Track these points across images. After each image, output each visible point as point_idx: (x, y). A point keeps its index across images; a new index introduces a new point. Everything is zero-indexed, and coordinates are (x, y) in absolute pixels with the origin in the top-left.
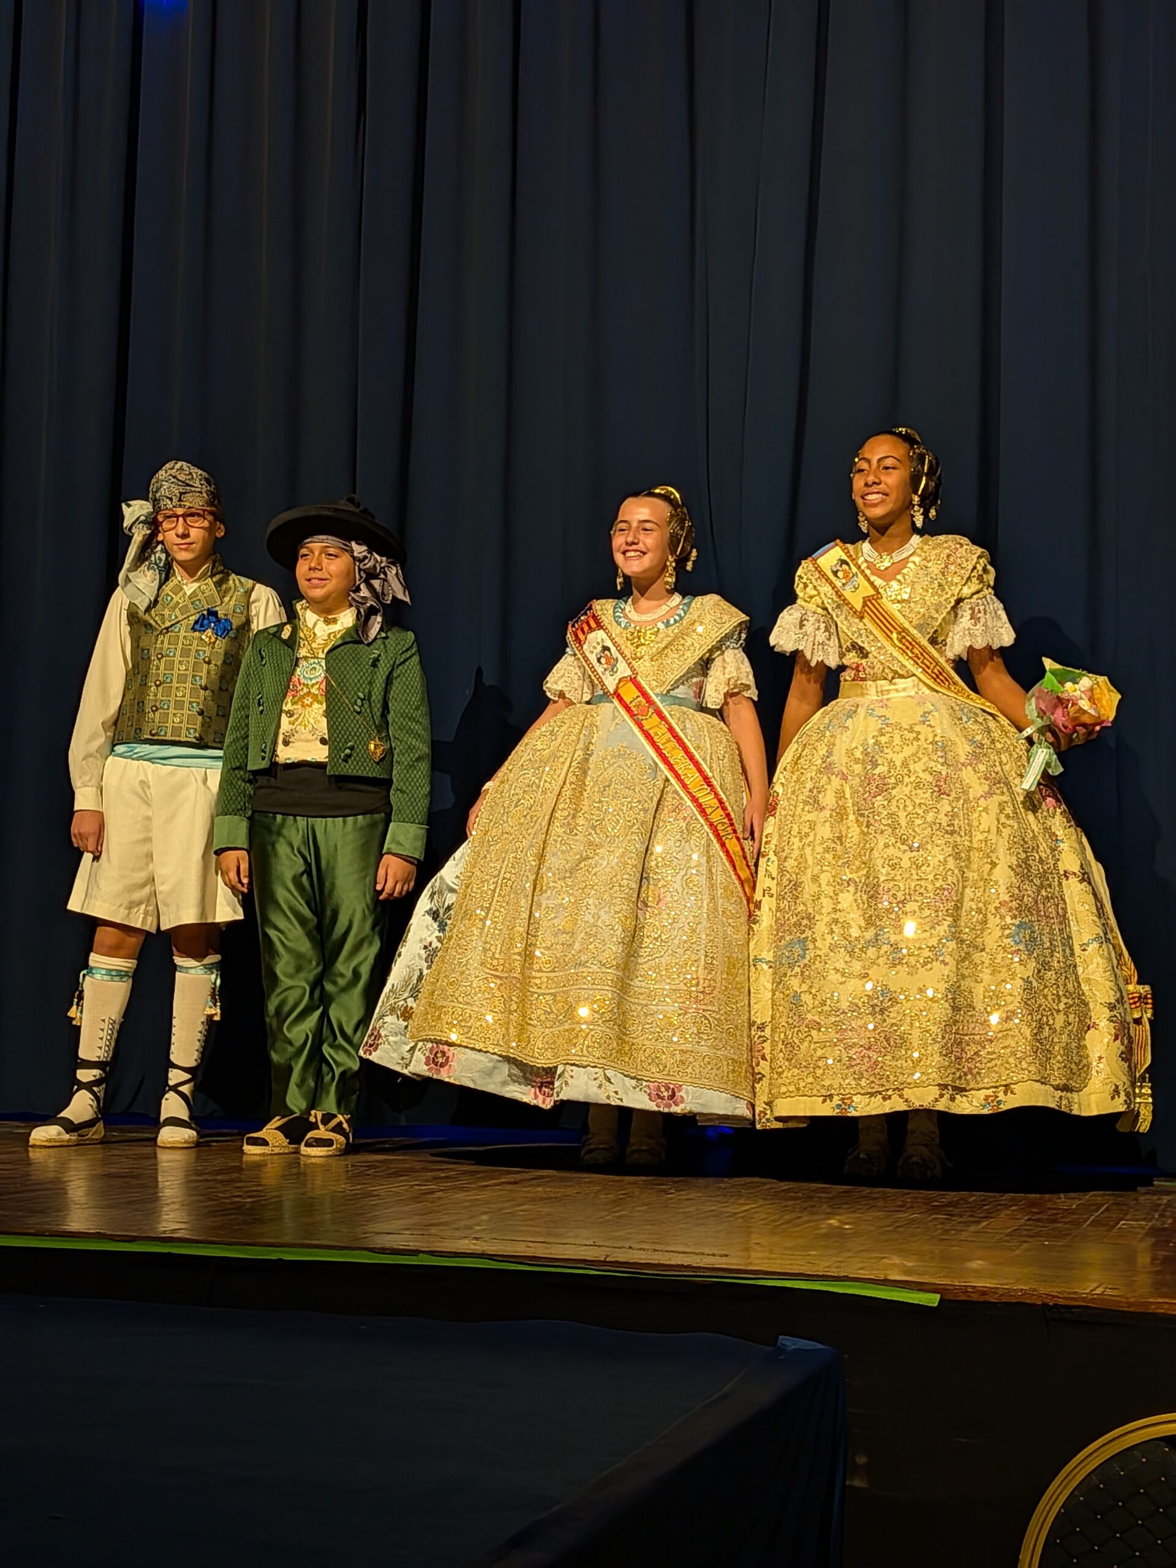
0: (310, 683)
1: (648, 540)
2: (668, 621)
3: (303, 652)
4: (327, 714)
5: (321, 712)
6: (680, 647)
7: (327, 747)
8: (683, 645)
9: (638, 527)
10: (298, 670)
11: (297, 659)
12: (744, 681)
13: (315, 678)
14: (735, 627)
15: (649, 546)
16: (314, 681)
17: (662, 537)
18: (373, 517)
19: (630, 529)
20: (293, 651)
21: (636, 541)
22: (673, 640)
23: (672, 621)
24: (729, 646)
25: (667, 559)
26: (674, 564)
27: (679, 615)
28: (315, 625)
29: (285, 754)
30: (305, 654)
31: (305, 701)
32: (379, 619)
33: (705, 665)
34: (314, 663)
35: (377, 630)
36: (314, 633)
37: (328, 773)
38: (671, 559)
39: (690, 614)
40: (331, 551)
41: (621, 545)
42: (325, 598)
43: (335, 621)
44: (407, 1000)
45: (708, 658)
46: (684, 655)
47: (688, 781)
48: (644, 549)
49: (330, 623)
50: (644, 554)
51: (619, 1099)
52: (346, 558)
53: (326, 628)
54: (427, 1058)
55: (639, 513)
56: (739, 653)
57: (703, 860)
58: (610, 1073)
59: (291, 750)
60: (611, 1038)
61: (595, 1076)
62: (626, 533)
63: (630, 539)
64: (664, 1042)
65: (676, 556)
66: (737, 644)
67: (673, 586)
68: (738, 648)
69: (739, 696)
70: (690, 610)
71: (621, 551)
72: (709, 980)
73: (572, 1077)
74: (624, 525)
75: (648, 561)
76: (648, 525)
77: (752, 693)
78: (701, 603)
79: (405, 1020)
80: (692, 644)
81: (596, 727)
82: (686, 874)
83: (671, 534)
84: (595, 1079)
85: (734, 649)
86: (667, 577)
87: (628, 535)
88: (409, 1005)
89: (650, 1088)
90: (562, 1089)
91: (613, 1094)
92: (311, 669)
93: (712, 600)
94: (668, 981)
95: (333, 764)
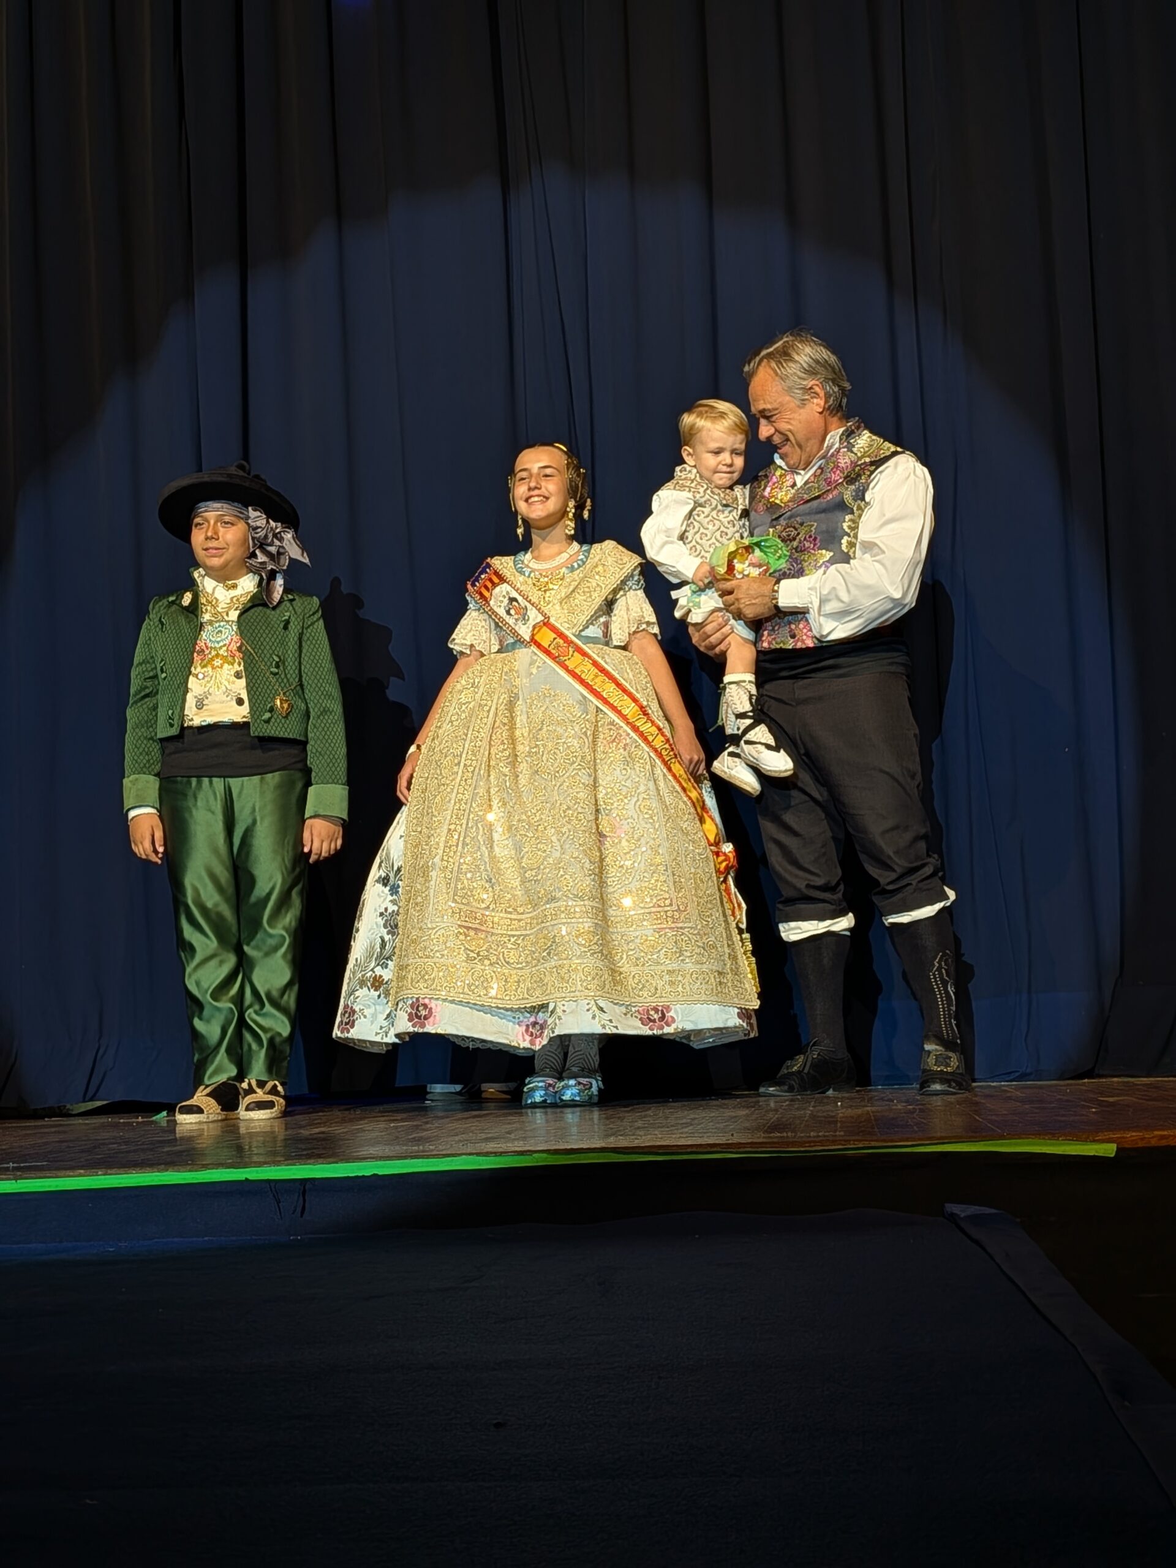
1: (551, 486)
5: (238, 673)
7: (246, 708)
11: (202, 624)
12: (647, 619)
14: (635, 569)
15: (550, 491)
17: (562, 482)
20: (196, 617)
21: (539, 487)
24: (630, 588)
25: (568, 506)
28: (214, 591)
29: (198, 718)
31: (215, 663)
32: (281, 581)
37: (252, 734)
38: (572, 504)
39: (591, 558)
40: (227, 519)
41: (524, 492)
42: (224, 566)
43: (235, 586)
44: (375, 970)
45: (612, 600)
46: (591, 596)
47: (625, 712)
48: (547, 494)
49: (230, 588)
50: (547, 498)
51: (614, 1027)
52: (241, 526)
53: (227, 593)
54: (410, 1015)
55: (539, 461)
56: (641, 594)
57: (651, 784)
58: (602, 1004)
59: (206, 713)
60: (601, 970)
61: (587, 1007)
62: (527, 480)
63: (533, 484)
64: (650, 965)
65: (576, 502)
66: (638, 585)
67: (573, 532)
68: (640, 589)
69: (644, 632)
70: (591, 556)
71: (524, 499)
72: (681, 898)
73: (564, 1011)
74: (524, 474)
75: (552, 505)
76: (548, 471)
77: (656, 630)
78: (601, 549)
79: (376, 990)
80: (598, 585)
81: (516, 672)
82: (638, 800)
83: (571, 481)
84: (588, 1010)
85: (636, 590)
86: (569, 523)
87: (530, 482)
88: (378, 974)
89: (639, 1013)
90: (556, 1024)
91: (608, 1022)
92: (217, 633)
93: (609, 545)
94: (642, 905)
95: (256, 725)
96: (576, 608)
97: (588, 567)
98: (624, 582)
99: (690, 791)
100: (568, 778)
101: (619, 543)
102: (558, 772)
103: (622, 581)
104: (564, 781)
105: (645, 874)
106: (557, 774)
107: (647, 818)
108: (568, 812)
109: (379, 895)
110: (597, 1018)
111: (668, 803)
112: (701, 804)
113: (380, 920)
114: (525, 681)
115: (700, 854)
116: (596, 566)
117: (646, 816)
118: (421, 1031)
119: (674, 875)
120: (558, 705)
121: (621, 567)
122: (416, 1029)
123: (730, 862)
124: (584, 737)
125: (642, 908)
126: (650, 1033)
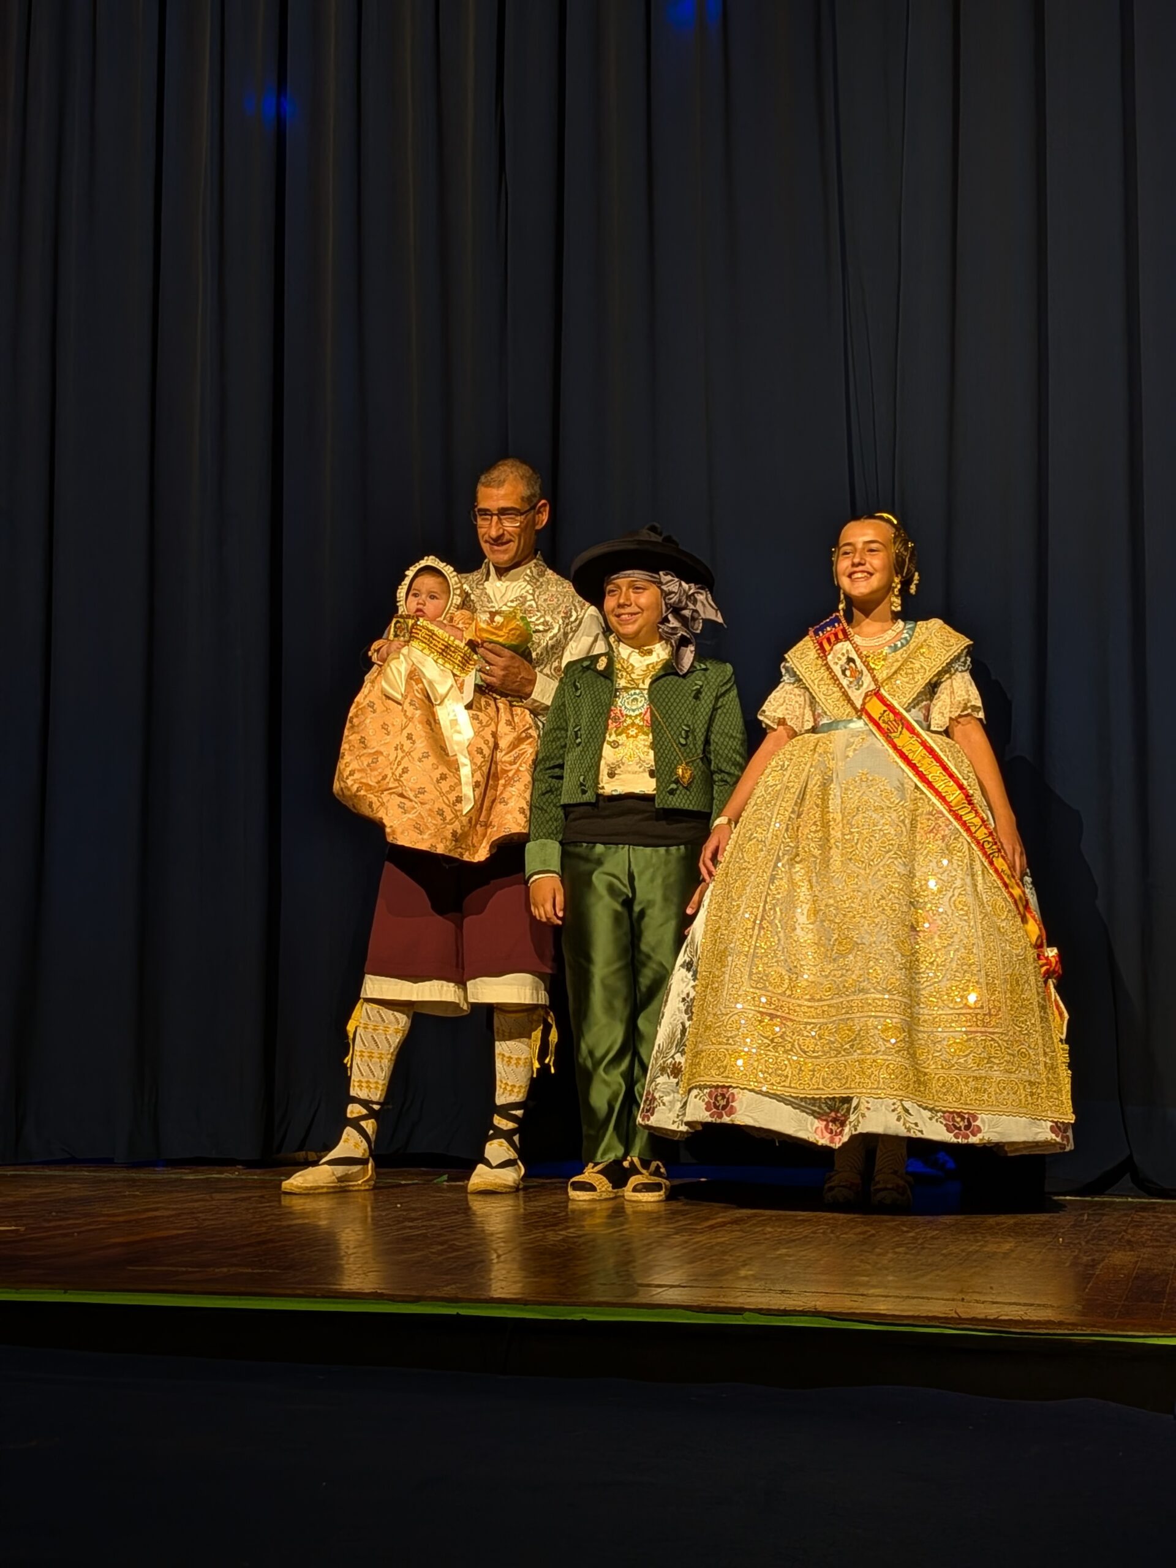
0: (632, 713)
1: (876, 561)
2: (896, 645)
3: (622, 683)
4: (653, 746)
5: (648, 743)
6: (910, 671)
7: (654, 780)
8: (912, 668)
9: (864, 549)
10: (619, 702)
11: (617, 690)
12: (973, 703)
13: (638, 709)
14: (962, 650)
15: (875, 566)
16: (637, 712)
17: (888, 557)
18: (677, 544)
19: (855, 551)
20: (612, 681)
21: (863, 562)
22: (902, 665)
23: (899, 644)
24: (957, 670)
25: (893, 581)
26: (899, 586)
27: (905, 638)
28: (629, 657)
29: (610, 787)
30: (625, 685)
31: (630, 731)
32: (692, 648)
33: (932, 688)
34: (635, 694)
35: (692, 659)
36: (631, 665)
37: (657, 806)
38: (897, 580)
39: (916, 637)
40: (638, 584)
41: (847, 568)
42: (637, 633)
43: (650, 652)
44: (675, 1056)
45: (936, 682)
46: (914, 678)
47: (950, 798)
48: (871, 570)
49: (645, 655)
50: (871, 574)
51: (919, 1131)
52: (654, 590)
53: (642, 659)
54: (708, 1103)
55: (864, 535)
56: (967, 676)
57: (968, 880)
58: (908, 1104)
59: (617, 782)
60: (906, 1069)
61: (893, 1107)
62: (851, 555)
63: (857, 560)
64: (957, 1069)
65: (902, 577)
66: (964, 666)
67: (899, 608)
68: (966, 671)
69: (969, 718)
70: (916, 634)
71: (847, 574)
72: (994, 1001)
73: (868, 1109)
74: (848, 548)
75: (875, 582)
76: (874, 546)
77: (981, 715)
78: (927, 628)
79: (675, 1077)
80: (922, 666)
81: (831, 754)
82: (953, 895)
83: (897, 555)
84: (893, 1111)
85: (962, 671)
86: (894, 599)
87: (854, 557)
88: (677, 1060)
89: (945, 1119)
90: (859, 1122)
91: (913, 1126)
92: (633, 700)
93: (936, 623)
94: (951, 1005)
95: (661, 797)
96: (897, 690)
97: (912, 647)
98: (950, 664)
99: (1012, 888)
100: (883, 866)
101: (947, 622)
102: (873, 861)
103: (947, 664)
104: (879, 870)
105: (958, 974)
106: (872, 863)
107: (962, 915)
108: (882, 902)
109: (682, 980)
110: (902, 1120)
111: (985, 900)
112: (1024, 903)
113: (681, 1005)
114: (840, 764)
115: (1017, 955)
116: (921, 647)
117: (961, 912)
118: (719, 1121)
119: (987, 976)
120: (876, 790)
121: (947, 649)
122: (713, 1120)
123: (1051, 966)
124: (902, 825)
125: (951, 1009)
126: (954, 1140)
